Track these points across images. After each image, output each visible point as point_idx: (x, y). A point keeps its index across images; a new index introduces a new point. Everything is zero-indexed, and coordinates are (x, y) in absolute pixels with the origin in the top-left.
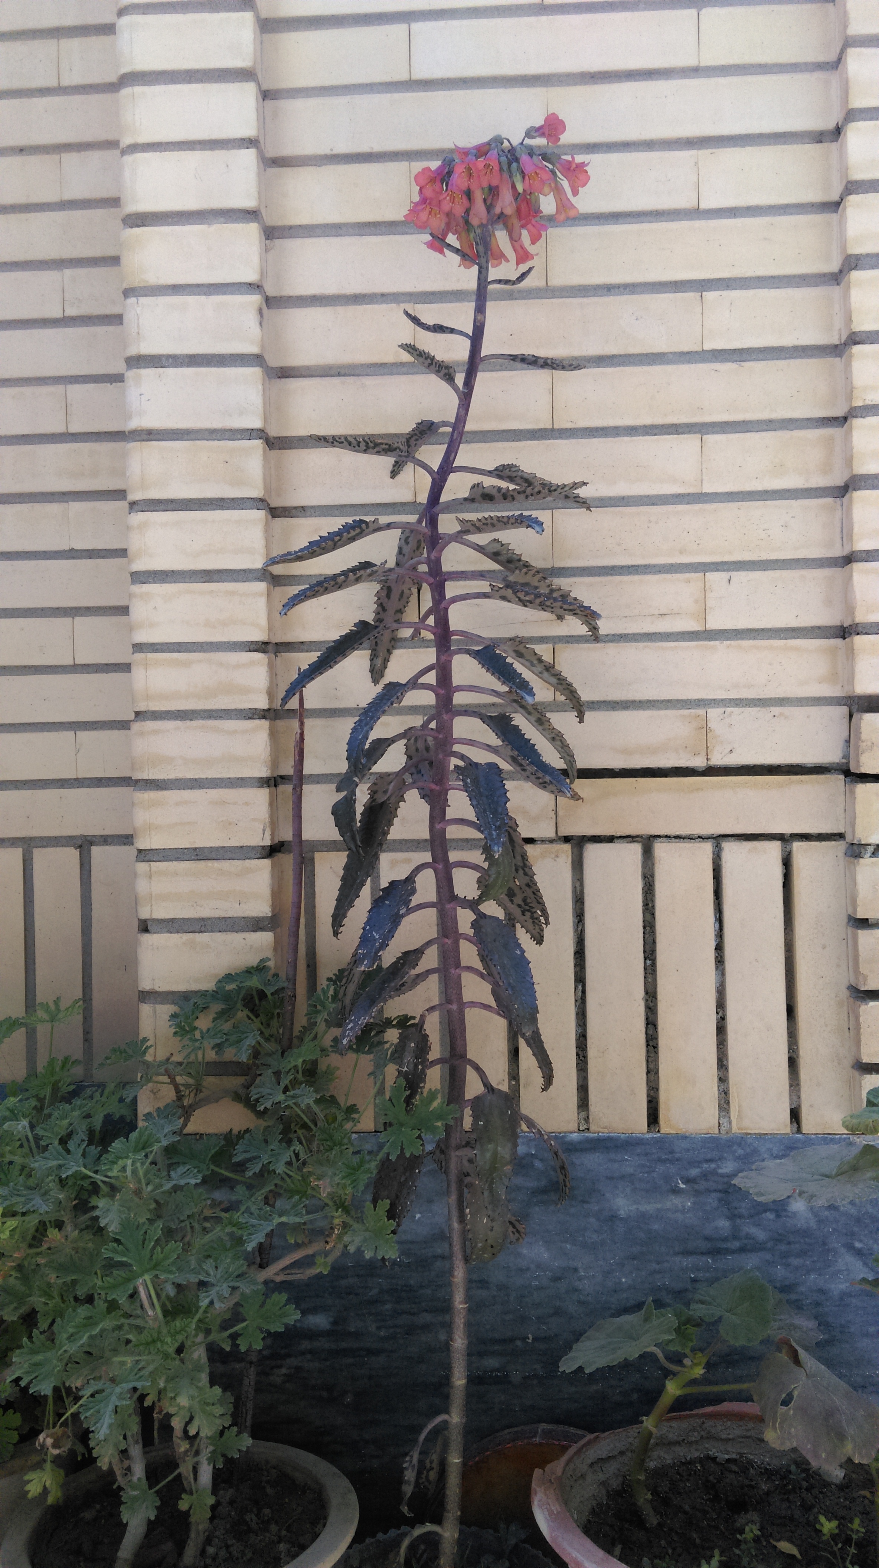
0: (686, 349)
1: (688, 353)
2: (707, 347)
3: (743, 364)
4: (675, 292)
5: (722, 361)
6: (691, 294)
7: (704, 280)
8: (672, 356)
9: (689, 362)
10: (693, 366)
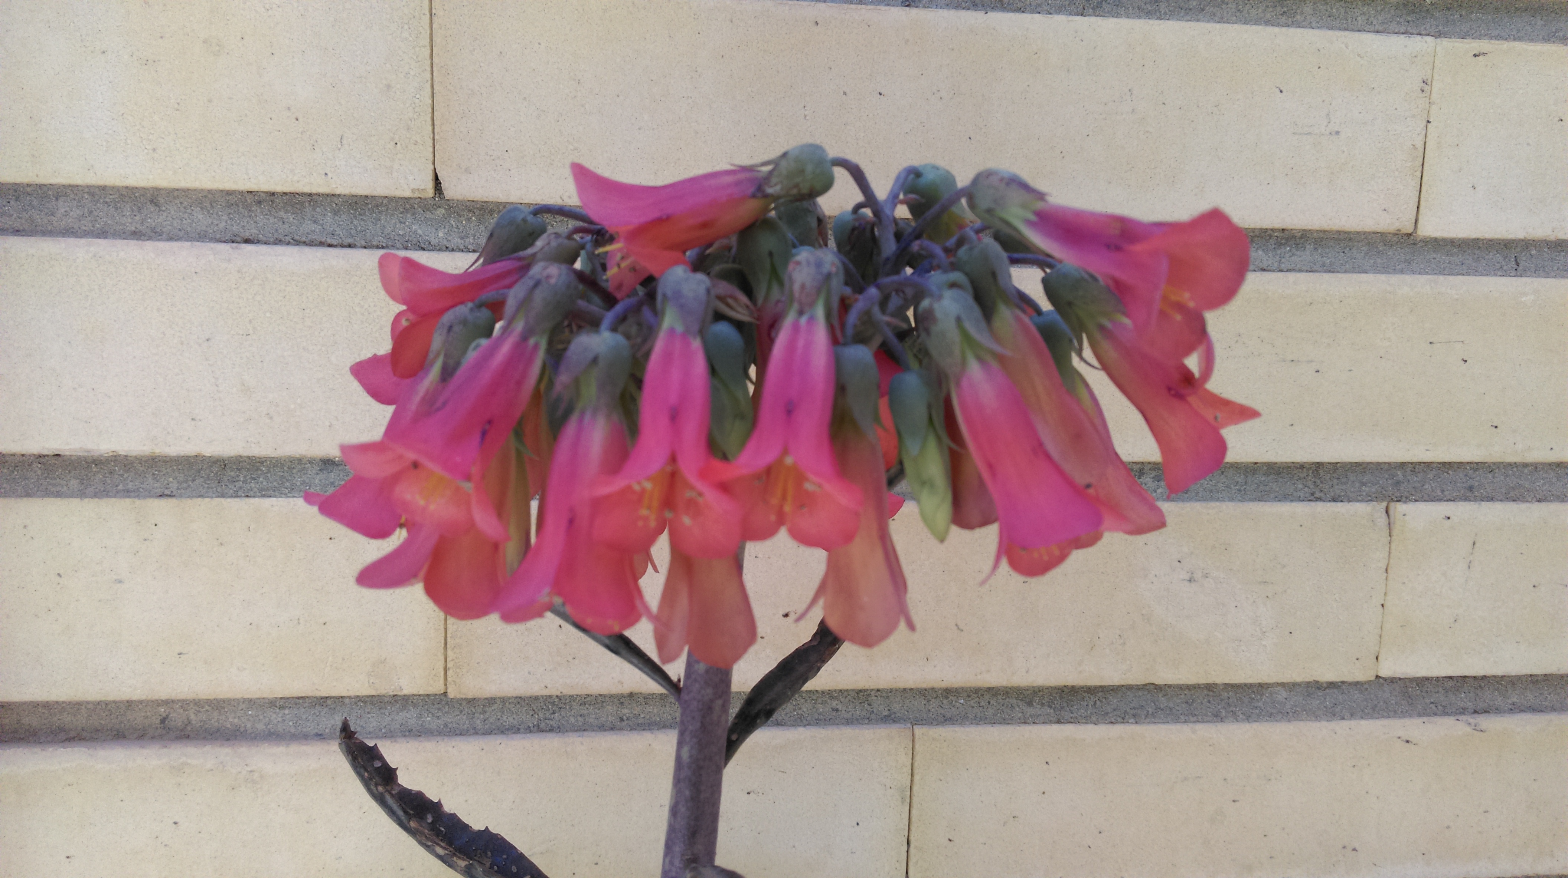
0: (1327, 675)
1: (1332, 685)
2: (1387, 669)
3: (1484, 721)
4: (1314, 498)
5: (1424, 713)
6: (1361, 508)
7: (1402, 465)
8: (1283, 694)
9: (1333, 713)
10: (1342, 727)
